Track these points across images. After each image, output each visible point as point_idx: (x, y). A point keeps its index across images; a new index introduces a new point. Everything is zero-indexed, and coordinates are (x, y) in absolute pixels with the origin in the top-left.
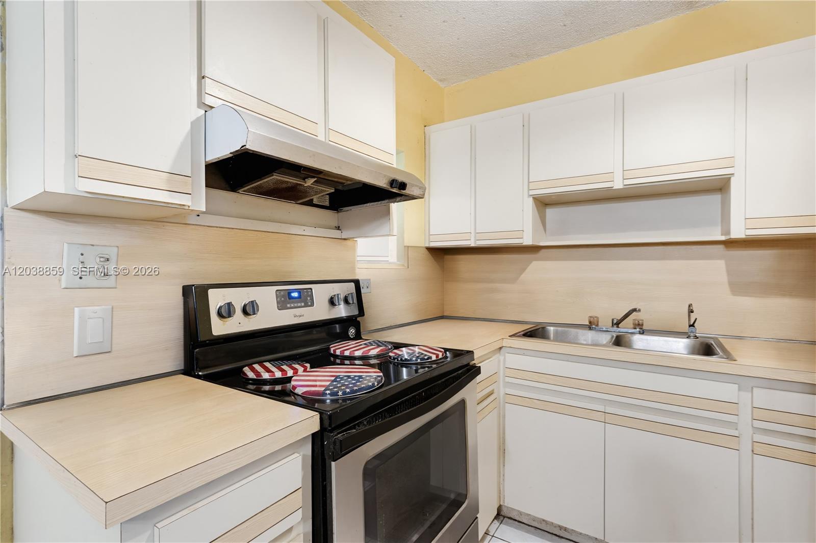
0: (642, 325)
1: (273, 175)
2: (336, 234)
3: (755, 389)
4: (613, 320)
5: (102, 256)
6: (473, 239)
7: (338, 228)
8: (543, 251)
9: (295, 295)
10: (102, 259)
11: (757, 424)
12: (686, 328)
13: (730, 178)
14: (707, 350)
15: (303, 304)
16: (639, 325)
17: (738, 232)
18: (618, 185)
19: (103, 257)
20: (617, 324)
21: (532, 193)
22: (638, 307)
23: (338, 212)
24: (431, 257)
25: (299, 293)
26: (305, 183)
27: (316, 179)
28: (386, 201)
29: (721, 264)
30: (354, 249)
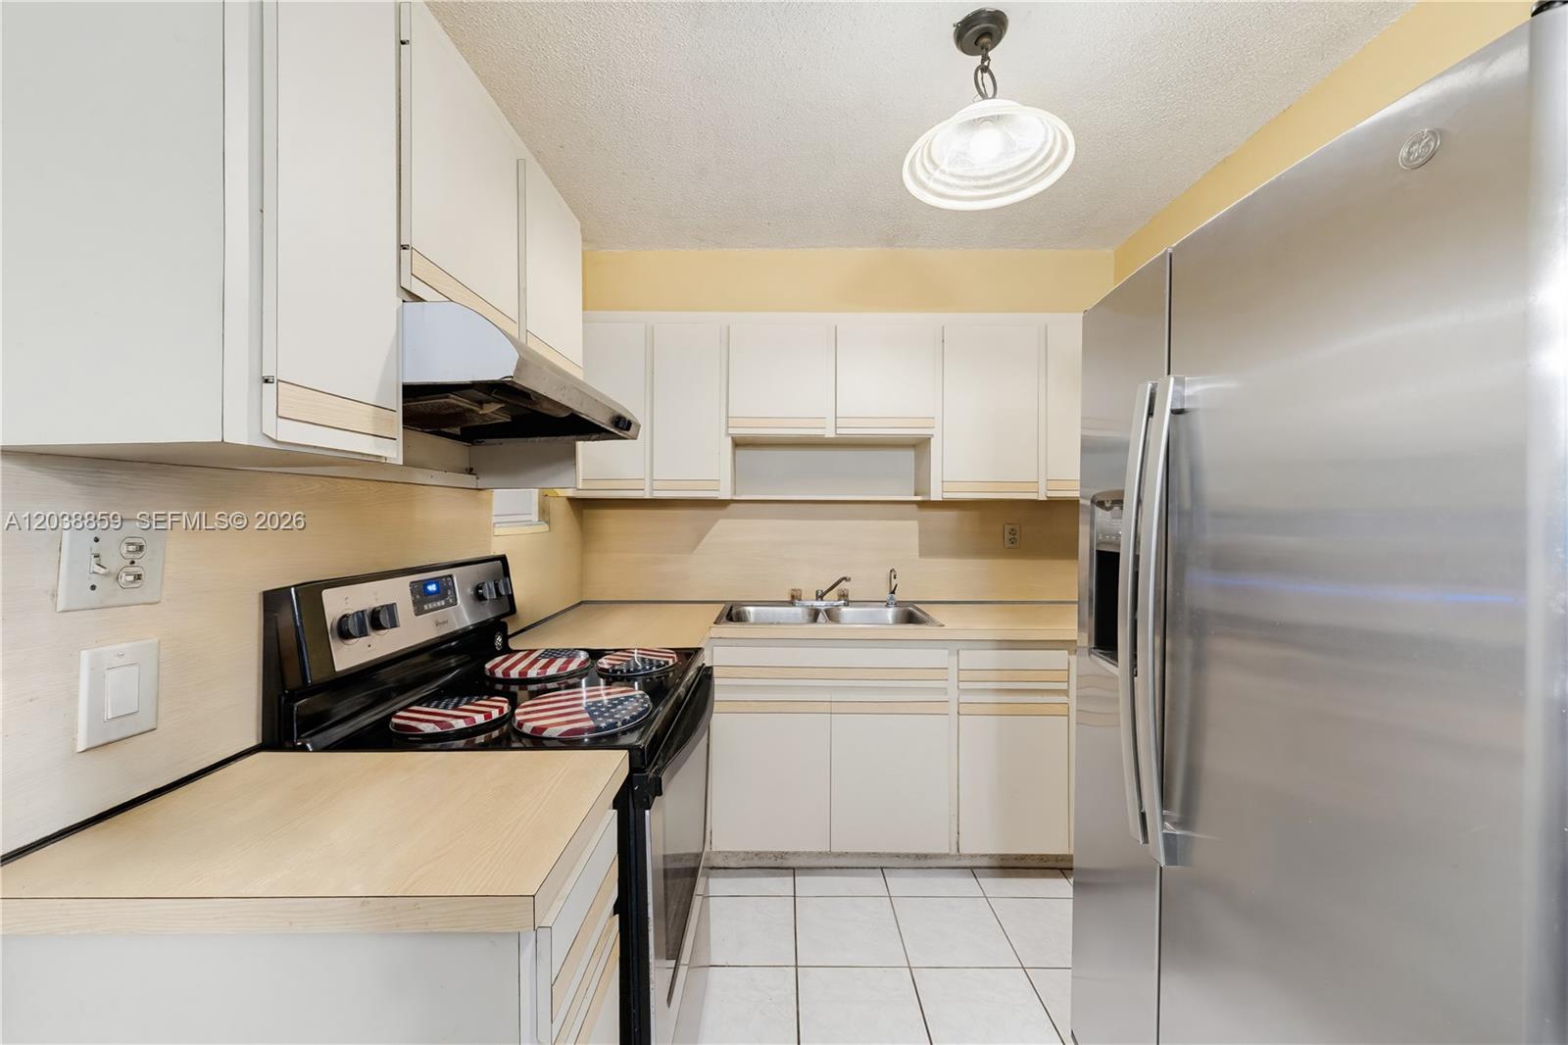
0: (847, 596)
1: (447, 397)
2: (469, 481)
3: (961, 652)
4: (817, 592)
5: (131, 540)
6: (647, 489)
7: (470, 471)
8: (732, 505)
9: (432, 588)
10: (131, 548)
11: (963, 685)
12: (886, 596)
13: (930, 439)
14: (910, 618)
15: (443, 603)
16: (844, 595)
17: (936, 496)
18: (830, 434)
19: (132, 544)
20: (820, 597)
21: (731, 431)
22: (848, 575)
23: (473, 444)
24: (572, 513)
25: (437, 583)
26: (482, 408)
27: (503, 405)
28: (574, 437)
29: (913, 525)
30: (489, 504)
